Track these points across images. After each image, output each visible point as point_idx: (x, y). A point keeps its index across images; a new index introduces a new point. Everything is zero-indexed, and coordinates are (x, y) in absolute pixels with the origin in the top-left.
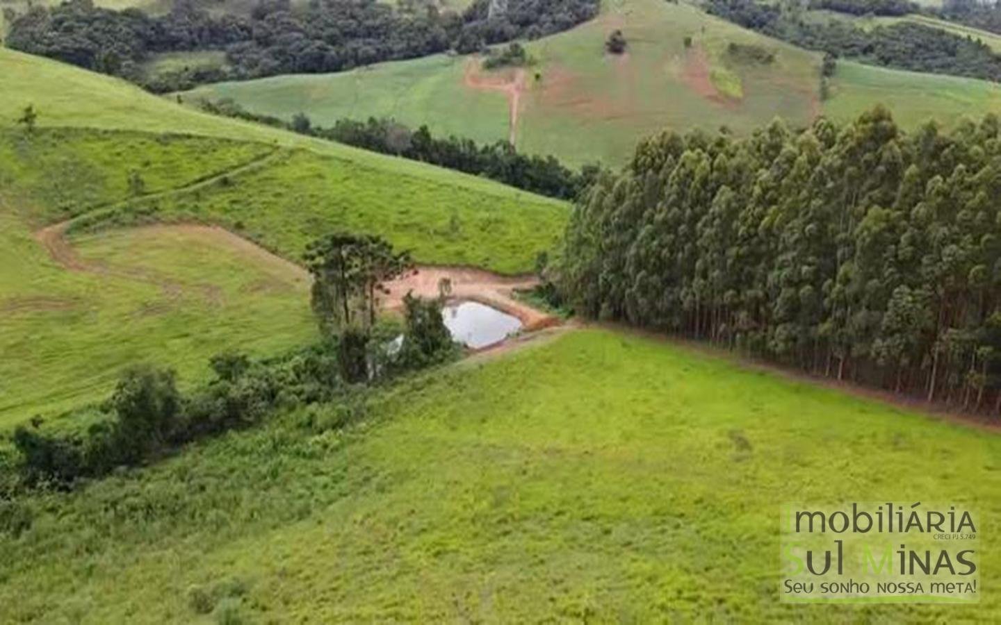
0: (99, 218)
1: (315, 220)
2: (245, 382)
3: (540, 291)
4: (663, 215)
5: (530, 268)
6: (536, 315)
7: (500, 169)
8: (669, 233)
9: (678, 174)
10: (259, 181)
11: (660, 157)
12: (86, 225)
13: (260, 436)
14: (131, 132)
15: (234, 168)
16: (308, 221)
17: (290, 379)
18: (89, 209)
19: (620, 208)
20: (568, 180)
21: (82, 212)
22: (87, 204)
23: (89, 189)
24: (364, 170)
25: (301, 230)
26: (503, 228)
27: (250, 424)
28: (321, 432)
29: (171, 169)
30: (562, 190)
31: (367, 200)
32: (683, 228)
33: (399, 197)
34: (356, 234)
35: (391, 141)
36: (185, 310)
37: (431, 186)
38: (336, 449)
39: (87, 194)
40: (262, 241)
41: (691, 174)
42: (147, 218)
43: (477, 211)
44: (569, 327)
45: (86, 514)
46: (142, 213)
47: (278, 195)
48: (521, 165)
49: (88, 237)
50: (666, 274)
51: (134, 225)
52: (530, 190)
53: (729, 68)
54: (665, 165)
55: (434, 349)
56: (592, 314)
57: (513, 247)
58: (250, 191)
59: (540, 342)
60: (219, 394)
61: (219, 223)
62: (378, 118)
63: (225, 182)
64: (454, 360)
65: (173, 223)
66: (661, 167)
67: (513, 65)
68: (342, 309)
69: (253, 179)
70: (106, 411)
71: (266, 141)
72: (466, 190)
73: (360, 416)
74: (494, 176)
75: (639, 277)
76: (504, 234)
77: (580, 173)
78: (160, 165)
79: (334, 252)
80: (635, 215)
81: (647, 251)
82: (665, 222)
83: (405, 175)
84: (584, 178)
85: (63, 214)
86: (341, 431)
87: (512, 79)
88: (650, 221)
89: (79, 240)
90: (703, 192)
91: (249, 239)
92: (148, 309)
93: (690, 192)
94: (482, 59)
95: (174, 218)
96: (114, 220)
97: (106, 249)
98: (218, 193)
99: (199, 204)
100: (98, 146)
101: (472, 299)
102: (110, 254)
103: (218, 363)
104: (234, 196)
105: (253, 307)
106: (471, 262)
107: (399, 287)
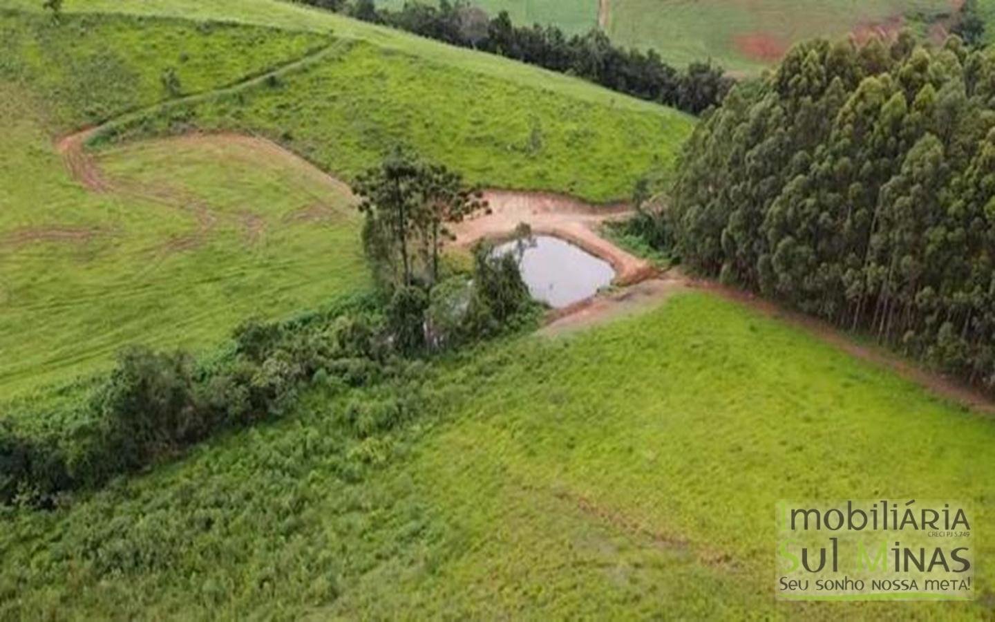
0: (131, 125)
1: (373, 131)
3: (636, 227)
5: (626, 196)
6: (633, 263)
7: (591, 66)
9: (853, 109)
10: (312, 81)
11: (820, 78)
12: (114, 133)
14: (168, 18)
15: (281, 64)
16: (366, 133)
18: (119, 114)
20: (673, 81)
21: (110, 118)
22: (117, 107)
23: (120, 89)
24: (434, 68)
25: (358, 144)
26: (594, 142)
27: (279, 418)
29: (212, 64)
30: (664, 91)
31: (434, 106)
33: (472, 103)
35: (465, 30)
36: (219, 245)
37: (513, 89)
39: (117, 96)
40: (312, 156)
42: (182, 126)
43: (563, 120)
46: (177, 119)
47: (334, 99)
48: (616, 61)
49: (113, 150)
51: (168, 134)
52: (626, 92)
57: (606, 167)
58: (301, 94)
61: (264, 132)
62: (451, 1)
63: (272, 82)
64: (533, 329)
65: (213, 132)
68: (399, 255)
69: (304, 80)
71: (321, 31)
72: (551, 93)
74: (584, 73)
75: (782, 244)
76: (594, 150)
77: (686, 72)
78: (199, 61)
79: (391, 185)
83: (481, 75)
84: (690, 79)
85: (89, 121)
89: (105, 152)
91: (296, 153)
92: (177, 243)
95: (214, 127)
96: (146, 129)
97: (133, 163)
98: (268, 95)
99: (243, 110)
100: (132, 37)
101: (555, 234)
102: (141, 171)
104: (282, 100)
105: (298, 243)
106: (554, 188)
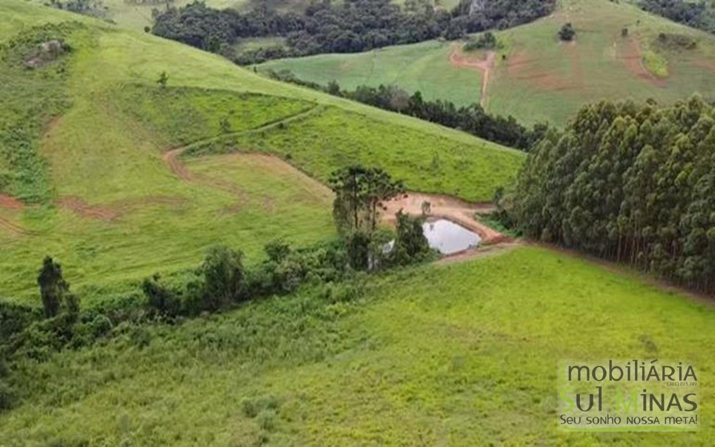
0: (202, 147)
1: (338, 155)
2: (286, 263)
3: (496, 216)
4: (596, 165)
5: (490, 199)
6: (492, 233)
7: (471, 125)
8: (600, 178)
9: (610, 134)
10: (303, 126)
11: (597, 121)
12: (193, 151)
13: (293, 301)
14: (224, 91)
15: (287, 117)
16: (334, 156)
17: (315, 264)
18: (196, 141)
19: (562, 158)
20: (524, 135)
21: (190, 143)
22: (194, 137)
23: (196, 127)
24: (375, 122)
25: (329, 162)
26: (471, 167)
27: (288, 292)
28: (334, 303)
29: (248, 117)
30: (518, 141)
31: (375, 143)
32: (612, 176)
33: (397, 142)
34: (366, 167)
35: (394, 102)
36: (250, 211)
37: (422, 135)
38: (342, 316)
39: (195, 130)
40: (303, 167)
41: (621, 135)
42: (231, 148)
43: (453, 154)
44: (517, 244)
45: (182, 341)
46: (228, 144)
47: (316, 137)
48: (488, 122)
49: (194, 159)
50: (596, 210)
51: (222, 153)
52: (494, 141)
53: (658, 52)
54: (601, 127)
55: (415, 252)
56: (534, 235)
57: (478, 182)
58: (297, 134)
59: (495, 253)
60: (269, 270)
61: (276, 153)
62: (386, 86)
63: (281, 126)
64: (430, 261)
65: (246, 152)
66: (597, 129)
67: (488, 48)
68: (354, 218)
69: (299, 126)
70: (198, 275)
71: (310, 100)
72: (446, 139)
73: (361, 294)
74: (467, 129)
75: (574, 211)
76: (471, 172)
77: (533, 130)
78: (240, 114)
79: (351, 178)
80: (574, 164)
81: (581, 192)
82: (597, 170)
83: (402, 127)
84: (536, 134)
85: (179, 143)
86: (347, 304)
87: (485, 59)
88: (586, 168)
89: (188, 160)
90: (630, 149)
91: (293, 166)
92: (228, 209)
93: (620, 148)
94: (463, 44)
95: (247, 149)
96: (210, 149)
97: (205, 167)
98: (277, 133)
99: (265, 141)
100: (204, 100)
101: (445, 218)
102: (207, 171)
103: (270, 249)
104: (286, 136)
105: (295, 213)
106: (446, 191)
107: (393, 205)
